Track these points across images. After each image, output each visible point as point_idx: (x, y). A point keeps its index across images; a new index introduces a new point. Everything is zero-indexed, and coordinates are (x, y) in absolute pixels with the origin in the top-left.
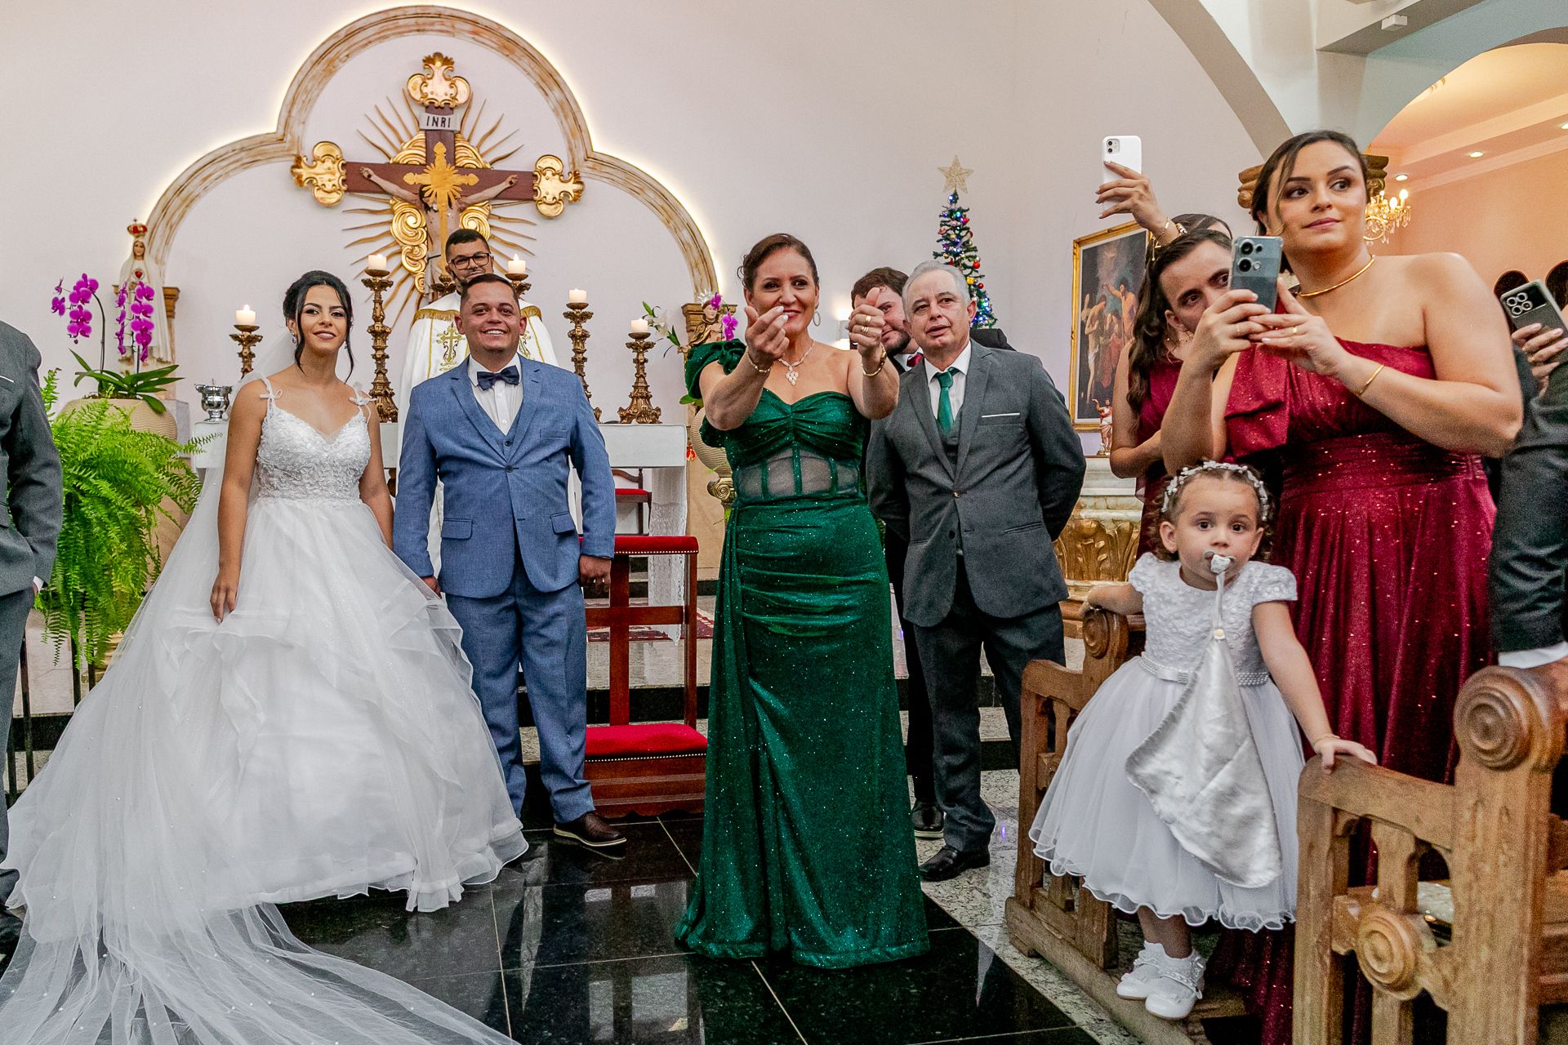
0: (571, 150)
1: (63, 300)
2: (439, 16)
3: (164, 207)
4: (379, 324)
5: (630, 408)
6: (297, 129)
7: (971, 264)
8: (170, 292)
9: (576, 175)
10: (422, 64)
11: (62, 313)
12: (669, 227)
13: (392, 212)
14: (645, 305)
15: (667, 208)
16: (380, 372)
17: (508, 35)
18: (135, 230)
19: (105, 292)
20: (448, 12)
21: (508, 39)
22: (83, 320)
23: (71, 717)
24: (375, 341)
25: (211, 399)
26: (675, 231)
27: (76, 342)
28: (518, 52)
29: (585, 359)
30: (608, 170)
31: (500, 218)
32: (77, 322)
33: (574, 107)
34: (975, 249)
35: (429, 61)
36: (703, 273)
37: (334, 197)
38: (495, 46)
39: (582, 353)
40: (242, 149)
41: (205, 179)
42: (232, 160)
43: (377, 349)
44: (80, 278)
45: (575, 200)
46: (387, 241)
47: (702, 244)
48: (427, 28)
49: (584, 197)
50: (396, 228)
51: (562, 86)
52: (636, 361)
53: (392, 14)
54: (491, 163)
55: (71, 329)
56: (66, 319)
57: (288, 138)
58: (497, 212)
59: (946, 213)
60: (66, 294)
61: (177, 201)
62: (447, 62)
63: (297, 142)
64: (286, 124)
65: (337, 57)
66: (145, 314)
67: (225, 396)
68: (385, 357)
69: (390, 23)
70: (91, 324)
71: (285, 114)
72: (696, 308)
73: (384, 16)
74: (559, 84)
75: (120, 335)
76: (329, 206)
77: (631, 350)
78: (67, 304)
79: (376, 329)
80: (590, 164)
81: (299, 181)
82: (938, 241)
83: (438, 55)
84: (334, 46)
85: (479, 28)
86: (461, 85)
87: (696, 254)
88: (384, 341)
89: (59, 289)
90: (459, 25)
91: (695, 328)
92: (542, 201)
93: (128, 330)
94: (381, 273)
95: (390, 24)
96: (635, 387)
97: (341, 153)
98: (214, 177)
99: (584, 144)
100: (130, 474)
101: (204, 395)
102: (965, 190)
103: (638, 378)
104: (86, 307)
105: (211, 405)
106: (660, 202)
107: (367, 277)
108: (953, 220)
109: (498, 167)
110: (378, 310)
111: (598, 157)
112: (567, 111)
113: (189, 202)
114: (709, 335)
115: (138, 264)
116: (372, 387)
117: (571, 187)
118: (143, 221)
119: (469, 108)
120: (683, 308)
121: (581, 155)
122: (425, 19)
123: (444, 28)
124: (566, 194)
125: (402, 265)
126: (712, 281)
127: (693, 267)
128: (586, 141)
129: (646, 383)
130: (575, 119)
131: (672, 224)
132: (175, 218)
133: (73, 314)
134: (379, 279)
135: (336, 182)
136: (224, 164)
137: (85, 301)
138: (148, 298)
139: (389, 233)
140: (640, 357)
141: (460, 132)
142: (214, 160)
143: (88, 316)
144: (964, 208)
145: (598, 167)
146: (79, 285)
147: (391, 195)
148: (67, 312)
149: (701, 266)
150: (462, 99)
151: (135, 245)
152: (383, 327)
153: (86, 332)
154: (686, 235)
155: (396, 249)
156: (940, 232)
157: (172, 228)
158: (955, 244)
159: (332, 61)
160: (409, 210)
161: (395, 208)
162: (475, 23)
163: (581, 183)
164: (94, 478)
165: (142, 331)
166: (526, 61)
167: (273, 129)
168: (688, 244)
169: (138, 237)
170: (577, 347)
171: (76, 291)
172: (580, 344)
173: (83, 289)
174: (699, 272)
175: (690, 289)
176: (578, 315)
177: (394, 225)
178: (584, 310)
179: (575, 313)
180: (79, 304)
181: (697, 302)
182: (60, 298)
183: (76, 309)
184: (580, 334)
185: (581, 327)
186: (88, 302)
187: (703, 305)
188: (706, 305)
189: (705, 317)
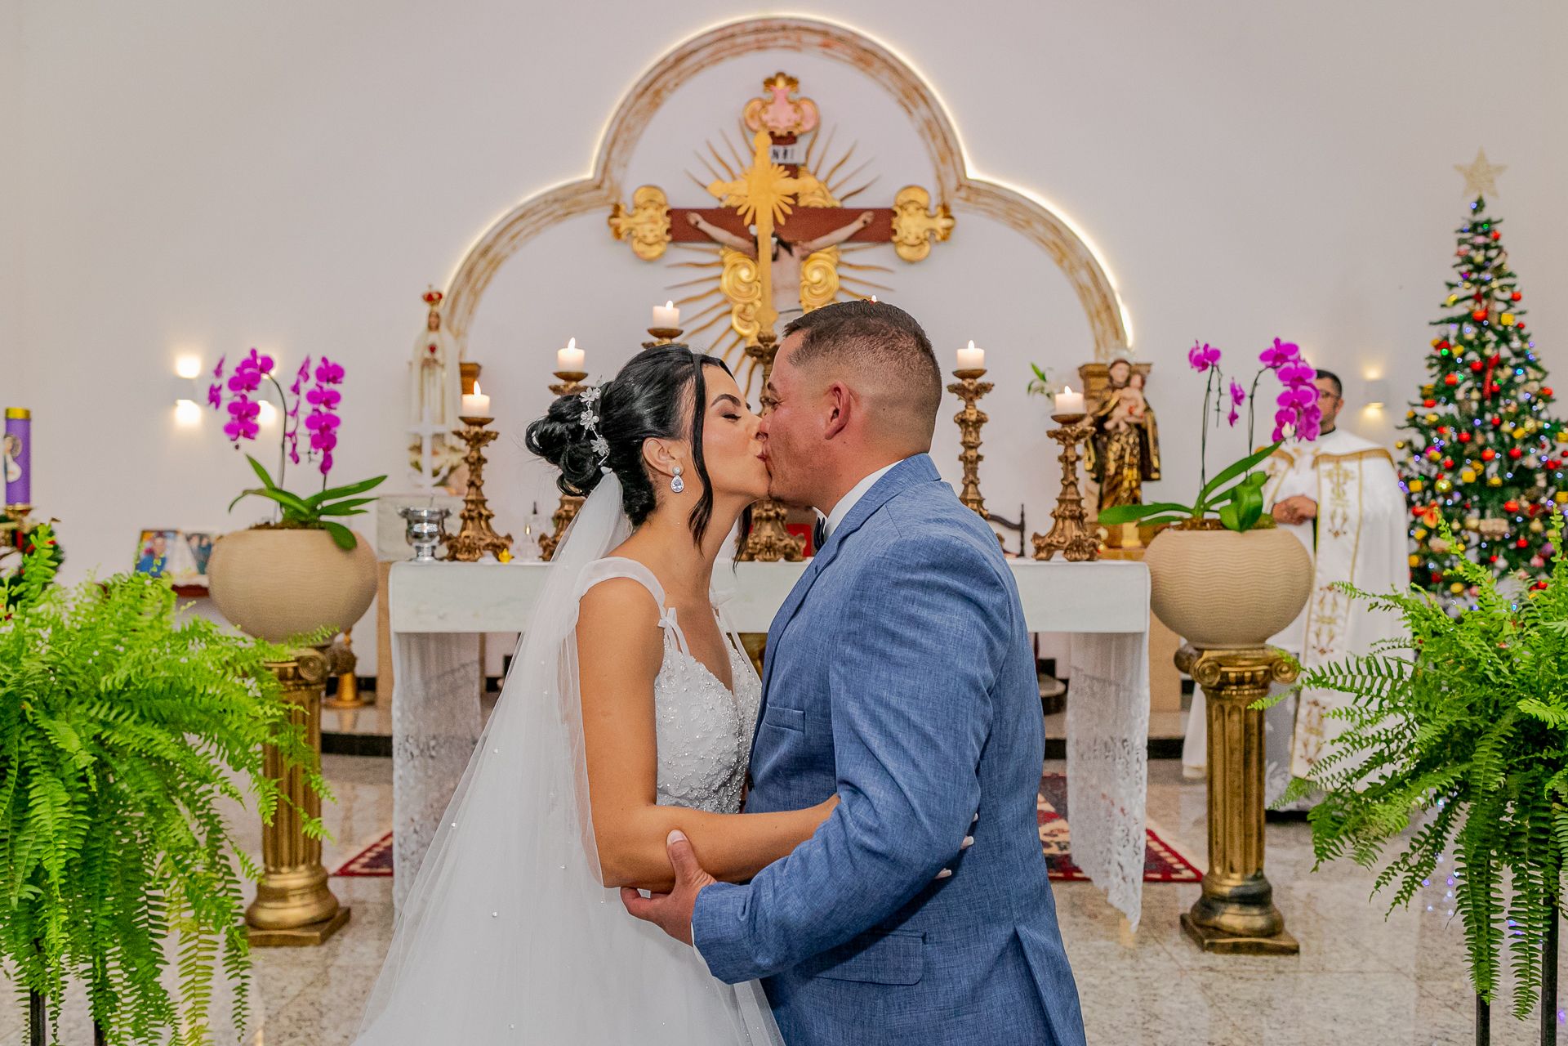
0: (939, 178)
1: (221, 387)
2: (784, 28)
3: (469, 272)
5: (1052, 534)
6: (616, 173)
7: (1507, 295)
8: (469, 368)
9: (946, 210)
10: (762, 86)
11: (218, 406)
12: (1062, 267)
13: (722, 264)
14: (1034, 367)
15: (1061, 245)
17: (865, 45)
18: (429, 298)
19: (282, 371)
20: (794, 24)
21: (865, 50)
22: (246, 415)
25: (417, 528)
26: (1071, 270)
27: (237, 447)
28: (878, 64)
29: (979, 458)
30: (986, 200)
31: (850, 266)
32: (238, 419)
33: (944, 126)
34: (1510, 275)
35: (770, 83)
37: (655, 251)
38: (847, 58)
39: (975, 447)
40: (556, 201)
41: (513, 238)
42: (544, 213)
44: (247, 355)
45: (944, 238)
46: (716, 299)
47: (1104, 287)
48: (771, 44)
49: (954, 234)
50: (725, 282)
51: (930, 101)
52: (1064, 459)
53: (729, 31)
54: (842, 200)
55: (230, 429)
57: (607, 184)
58: (848, 258)
59: (1468, 226)
60: (226, 379)
61: (482, 264)
62: (792, 82)
63: (616, 190)
64: (605, 168)
65: (665, 87)
66: (328, 405)
67: (440, 523)
69: (726, 42)
71: (604, 157)
72: (1097, 369)
73: (719, 35)
74: (926, 99)
75: (294, 437)
76: (650, 261)
77: (1055, 441)
78: (227, 393)
80: (963, 193)
81: (618, 235)
82: (1455, 266)
83: (781, 74)
84: (664, 73)
85: (830, 39)
86: (806, 107)
87: (1097, 300)
89: (217, 372)
90: (808, 38)
91: (1097, 394)
92: (901, 243)
93: (303, 428)
94: (672, 333)
95: (726, 44)
96: (1061, 501)
97: (665, 196)
98: (525, 232)
99: (955, 170)
101: (409, 523)
102: (1495, 194)
103: (1066, 487)
104: (252, 396)
105: (418, 536)
106: (1050, 236)
108: (1479, 234)
109: (850, 204)
111: (974, 185)
112: (937, 132)
113: (495, 264)
114: (1117, 404)
115: (433, 338)
117: (941, 223)
119: (816, 136)
120: (1080, 369)
121: (952, 183)
122: (766, 33)
123: (788, 43)
124: (932, 231)
125: (731, 328)
126: (1118, 332)
127: (1094, 316)
128: (959, 167)
129: (1078, 494)
130: (945, 140)
131: (1066, 263)
132: (480, 284)
133: (234, 408)
135: (658, 233)
136: (535, 218)
137: (251, 387)
139: (718, 290)
140: (1070, 453)
141: (804, 165)
142: (524, 214)
143: (254, 409)
144: (1494, 219)
145: (973, 197)
146: (246, 364)
147: (721, 244)
148: (224, 404)
149: (1104, 316)
150: (807, 126)
151: (430, 315)
153: (250, 432)
154: (1084, 277)
155: (725, 308)
156: (1458, 254)
157: (476, 294)
158: (1479, 268)
159: (657, 93)
160: (741, 260)
161: (727, 259)
162: (825, 34)
163: (951, 217)
165: (321, 429)
166: (886, 75)
167: (589, 175)
168: (1088, 289)
169: (432, 306)
170: (970, 439)
171: (237, 375)
172: (974, 434)
173: (247, 371)
174: (1102, 322)
175: (1092, 346)
176: (971, 387)
177: (724, 280)
178: (980, 380)
179: (966, 385)
180: (244, 392)
181: (1102, 361)
182: (217, 385)
183: (238, 399)
184: (974, 418)
185: (974, 406)
186: (255, 389)
187: (1109, 365)
188: (1114, 365)
189: (1111, 379)
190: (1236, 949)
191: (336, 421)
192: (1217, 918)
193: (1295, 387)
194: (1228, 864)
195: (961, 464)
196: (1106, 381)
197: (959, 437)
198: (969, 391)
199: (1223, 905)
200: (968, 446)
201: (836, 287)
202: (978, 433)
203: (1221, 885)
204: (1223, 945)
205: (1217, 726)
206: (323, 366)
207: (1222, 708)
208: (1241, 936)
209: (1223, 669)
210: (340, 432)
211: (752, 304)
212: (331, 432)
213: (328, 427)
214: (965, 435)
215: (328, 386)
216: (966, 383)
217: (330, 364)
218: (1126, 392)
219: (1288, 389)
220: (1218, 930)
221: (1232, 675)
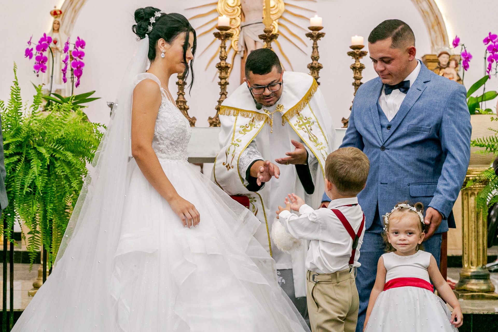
1: (32, 49)
4: (223, 62)
11: (31, 57)
16: (223, 94)
18: (55, 13)
22: (42, 62)
23: (22, 312)
24: (221, 73)
27: (38, 76)
32: (39, 63)
36: (438, 33)
39: (360, 79)
43: (221, 78)
44: (42, 36)
55: (36, 68)
56: (33, 61)
60: (34, 46)
66: (80, 57)
68: (227, 83)
70: (47, 64)
72: (432, 58)
75: (64, 71)
78: (34, 52)
79: (222, 65)
87: (432, 19)
88: (227, 73)
89: (29, 43)
93: (69, 67)
94: (226, 28)
100: (84, 148)
104: (44, 54)
107: (217, 31)
110: (223, 53)
115: (55, 36)
116: (217, 104)
118: (59, 8)
120: (423, 58)
126: (444, 38)
132: (78, 6)
133: (38, 58)
134: (224, 32)
137: (44, 50)
138: (82, 47)
139: (215, 11)
143: (45, 59)
146: (42, 40)
148: (34, 57)
149: (436, 28)
151: (54, 23)
152: (226, 63)
153: (43, 69)
154: (425, 6)
157: (76, 12)
164: (63, 150)
165: (77, 68)
168: (427, 13)
169: (56, 17)
170: (357, 75)
171: (39, 44)
172: (359, 73)
173: (43, 42)
174: (435, 32)
175: (429, 45)
176: (358, 53)
177: (219, 5)
178: (362, 50)
179: (356, 52)
180: (41, 52)
181: (434, 53)
182: (30, 48)
183: (39, 55)
184: (359, 66)
185: (359, 61)
186: (46, 51)
187: (438, 55)
188: (440, 55)
189: (439, 63)
190: (473, 297)
191: (82, 64)
192: (465, 286)
193: (493, 53)
194: (470, 262)
195: (353, 87)
196: (436, 64)
197: (353, 75)
198: (356, 54)
199: (467, 280)
200: (356, 78)
201: (283, 10)
202: (361, 73)
203: (467, 272)
204: (467, 296)
205: (465, 202)
206: (78, 40)
207: (467, 194)
208: (475, 292)
209: (467, 176)
210: (84, 69)
211: (234, 19)
212: (81, 69)
213: (80, 67)
214: (355, 74)
215: (80, 49)
216: (355, 51)
217: (80, 40)
218: (447, 70)
219: (491, 54)
220: (466, 290)
221: (471, 178)
